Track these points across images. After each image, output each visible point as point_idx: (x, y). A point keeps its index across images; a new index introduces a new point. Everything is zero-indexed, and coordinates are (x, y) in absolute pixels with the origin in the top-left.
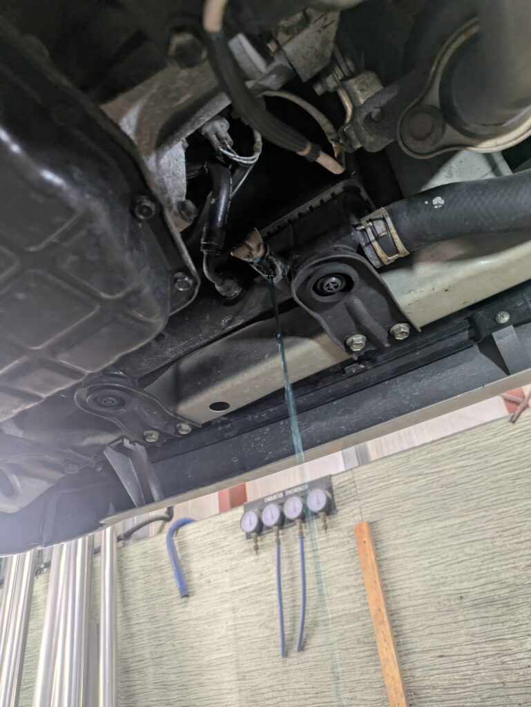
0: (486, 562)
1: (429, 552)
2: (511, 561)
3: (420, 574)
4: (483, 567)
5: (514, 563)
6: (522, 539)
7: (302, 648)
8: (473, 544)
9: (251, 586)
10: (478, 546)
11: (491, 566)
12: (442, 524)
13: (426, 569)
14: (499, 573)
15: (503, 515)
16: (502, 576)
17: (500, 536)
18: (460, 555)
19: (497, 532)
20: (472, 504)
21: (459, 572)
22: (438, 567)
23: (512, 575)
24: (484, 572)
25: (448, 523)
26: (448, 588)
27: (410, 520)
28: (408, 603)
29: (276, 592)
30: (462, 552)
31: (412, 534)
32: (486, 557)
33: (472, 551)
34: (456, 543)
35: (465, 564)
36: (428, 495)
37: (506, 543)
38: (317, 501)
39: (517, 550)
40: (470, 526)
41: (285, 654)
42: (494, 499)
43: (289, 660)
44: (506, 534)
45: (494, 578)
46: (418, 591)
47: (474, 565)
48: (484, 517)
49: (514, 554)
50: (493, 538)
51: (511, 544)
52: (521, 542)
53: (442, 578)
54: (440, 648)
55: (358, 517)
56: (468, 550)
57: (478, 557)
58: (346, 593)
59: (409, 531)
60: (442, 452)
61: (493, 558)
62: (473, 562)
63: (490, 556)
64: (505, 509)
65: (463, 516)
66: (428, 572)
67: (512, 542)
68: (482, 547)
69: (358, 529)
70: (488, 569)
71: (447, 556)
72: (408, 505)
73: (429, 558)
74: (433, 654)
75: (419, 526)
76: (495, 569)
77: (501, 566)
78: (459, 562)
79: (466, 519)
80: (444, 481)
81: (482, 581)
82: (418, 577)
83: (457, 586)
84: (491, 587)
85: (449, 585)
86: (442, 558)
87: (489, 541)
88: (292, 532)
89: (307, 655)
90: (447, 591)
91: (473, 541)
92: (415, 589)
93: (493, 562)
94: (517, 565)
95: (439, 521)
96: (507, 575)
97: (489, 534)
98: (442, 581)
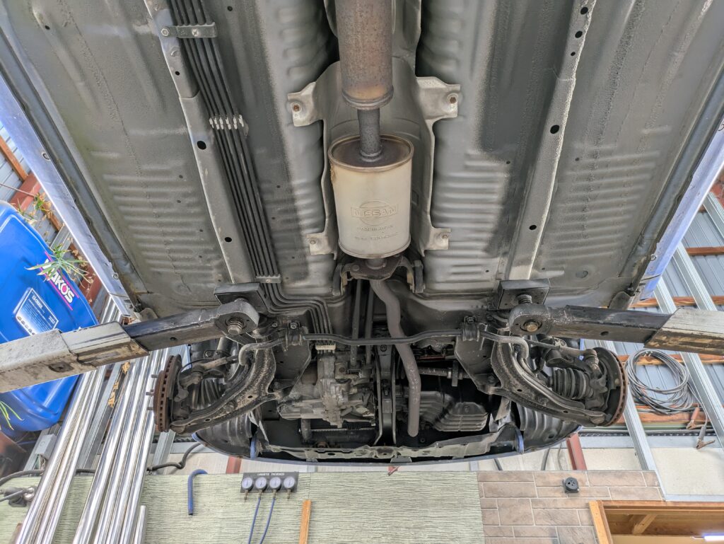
1: (335, 522)
3: (328, 531)
4: (355, 534)
5: (369, 535)
6: (375, 526)
8: (355, 523)
9: (235, 518)
12: (345, 511)
19: (366, 521)
20: (361, 506)
21: (345, 535)
22: (336, 530)
25: (348, 511)
26: (338, 540)
27: (331, 505)
29: (251, 524)
30: (348, 526)
31: (329, 512)
32: (358, 530)
33: (353, 526)
34: (348, 521)
35: (349, 531)
36: (343, 497)
37: (368, 526)
38: (289, 483)
39: (372, 530)
44: (370, 522)
48: (363, 512)
49: (370, 532)
50: (364, 522)
51: (370, 527)
55: (307, 498)
57: (354, 529)
58: (288, 532)
59: (329, 510)
60: (356, 478)
61: (360, 531)
62: (352, 531)
64: (373, 512)
66: (331, 531)
68: (358, 525)
69: (305, 503)
70: (357, 535)
71: (342, 526)
73: (334, 525)
76: (360, 536)
77: (363, 536)
78: (346, 530)
79: (356, 511)
80: (352, 492)
86: (339, 526)
87: (362, 523)
88: (270, 495)
95: (345, 509)
96: (364, 540)
98: (337, 536)
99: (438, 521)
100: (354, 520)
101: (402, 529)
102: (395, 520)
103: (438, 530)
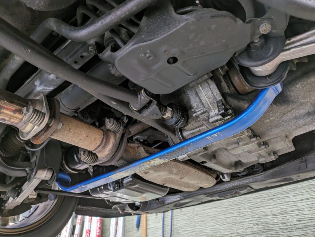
0: (233, 225)
1: (214, 220)
2: (242, 226)
3: (211, 228)
4: (232, 227)
5: (242, 227)
6: (246, 218)
8: (229, 218)
9: (153, 227)
11: (235, 227)
13: (213, 226)
14: (237, 230)
15: (240, 208)
16: (238, 231)
17: (239, 216)
18: (225, 222)
19: (238, 215)
20: (230, 203)
21: (224, 228)
22: (217, 226)
23: (241, 231)
24: (232, 229)
25: (221, 210)
26: (219, 234)
29: (162, 230)
30: (225, 221)
31: (209, 213)
32: (233, 224)
33: (229, 221)
34: (224, 217)
35: (226, 225)
37: (240, 219)
40: (229, 211)
42: (238, 202)
44: (241, 215)
45: (235, 232)
46: (209, 234)
47: (229, 226)
48: (234, 208)
49: (243, 223)
50: (236, 216)
51: (242, 219)
52: (246, 219)
53: (218, 230)
56: (227, 220)
57: (230, 223)
59: (208, 211)
61: (235, 224)
62: (229, 225)
63: (235, 223)
64: (241, 206)
65: (227, 207)
66: (213, 227)
67: (243, 218)
68: (232, 219)
70: (233, 228)
71: (220, 222)
73: (214, 222)
75: (212, 210)
76: (236, 228)
77: (238, 227)
78: (224, 225)
79: (228, 208)
81: (231, 232)
82: (210, 229)
83: (223, 233)
85: (220, 233)
86: (219, 223)
87: (235, 217)
90: (219, 235)
91: (229, 217)
92: (209, 233)
93: (236, 226)
94: (243, 227)
95: (219, 209)
96: (240, 231)
97: (235, 215)
98: (218, 231)
99: (303, 204)
100: (228, 216)
101: (269, 217)
102: (261, 209)
103: (304, 213)
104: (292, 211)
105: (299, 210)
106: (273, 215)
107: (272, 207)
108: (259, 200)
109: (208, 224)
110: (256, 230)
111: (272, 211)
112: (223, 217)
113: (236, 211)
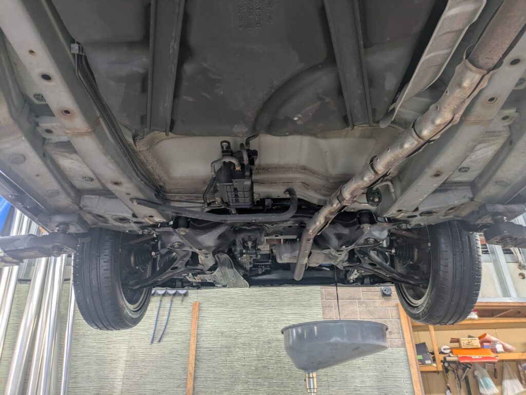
0: (233, 324)
3: (212, 324)
5: (241, 326)
6: (246, 320)
7: (159, 341)
8: (231, 318)
10: (233, 319)
13: (214, 322)
14: (236, 328)
16: (236, 330)
17: (240, 318)
19: (240, 316)
20: (235, 306)
21: (224, 326)
22: (218, 323)
25: (226, 310)
28: (204, 332)
31: (213, 310)
39: (244, 323)
40: (232, 312)
41: (152, 342)
43: (153, 345)
45: (234, 330)
46: (209, 329)
53: (218, 326)
54: (211, 348)
56: (229, 320)
57: (231, 322)
58: (183, 325)
62: (229, 324)
63: (235, 323)
65: (232, 308)
69: (195, 304)
70: (233, 327)
72: (215, 300)
74: (208, 349)
75: (216, 308)
77: (238, 326)
78: (225, 323)
81: (231, 330)
83: (222, 330)
84: (233, 332)
85: (220, 329)
87: (236, 318)
88: (168, 299)
89: (161, 343)
90: (218, 331)
93: (236, 325)
95: (224, 308)
97: (237, 316)
100: (231, 316)
101: (265, 322)
102: (260, 315)
104: (283, 320)
105: (288, 320)
106: (268, 321)
107: (269, 315)
108: (260, 308)
109: (209, 320)
110: (252, 330)
111: (268, 318)
112: (225, 316)
113: (239, 313)
